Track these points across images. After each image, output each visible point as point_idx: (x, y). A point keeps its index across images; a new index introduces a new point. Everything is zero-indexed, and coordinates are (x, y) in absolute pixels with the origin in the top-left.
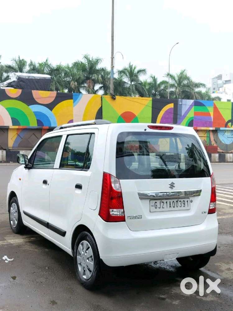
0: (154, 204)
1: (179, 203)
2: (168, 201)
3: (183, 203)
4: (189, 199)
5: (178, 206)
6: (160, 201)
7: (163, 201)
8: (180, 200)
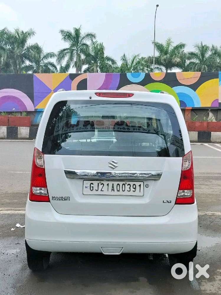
0: (89, 186)
1: (127, 187)
2: (111, 183)
4: (143, 183)
5: (125, 190)
6: (98, 182)
7: (102, 182)
8: (128, 183)
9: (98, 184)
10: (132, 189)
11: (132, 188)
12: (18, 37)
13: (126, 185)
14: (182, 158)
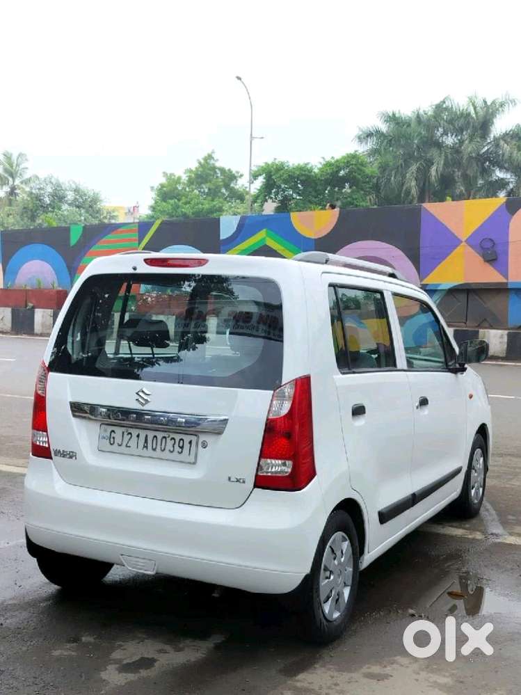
0: (109, 435)
1: (170, 443)
2: (143, 433)
3: (179, 444)
4: (196, 438)
5: (164, 449)
6: (123, 429)
7: (131, 430)
8: (172, 435)
9: (123, 433)
10: (177, 449)
11: (176, 446)
12: (474, 116)
13: (168, 440)
14: (272, 392)
